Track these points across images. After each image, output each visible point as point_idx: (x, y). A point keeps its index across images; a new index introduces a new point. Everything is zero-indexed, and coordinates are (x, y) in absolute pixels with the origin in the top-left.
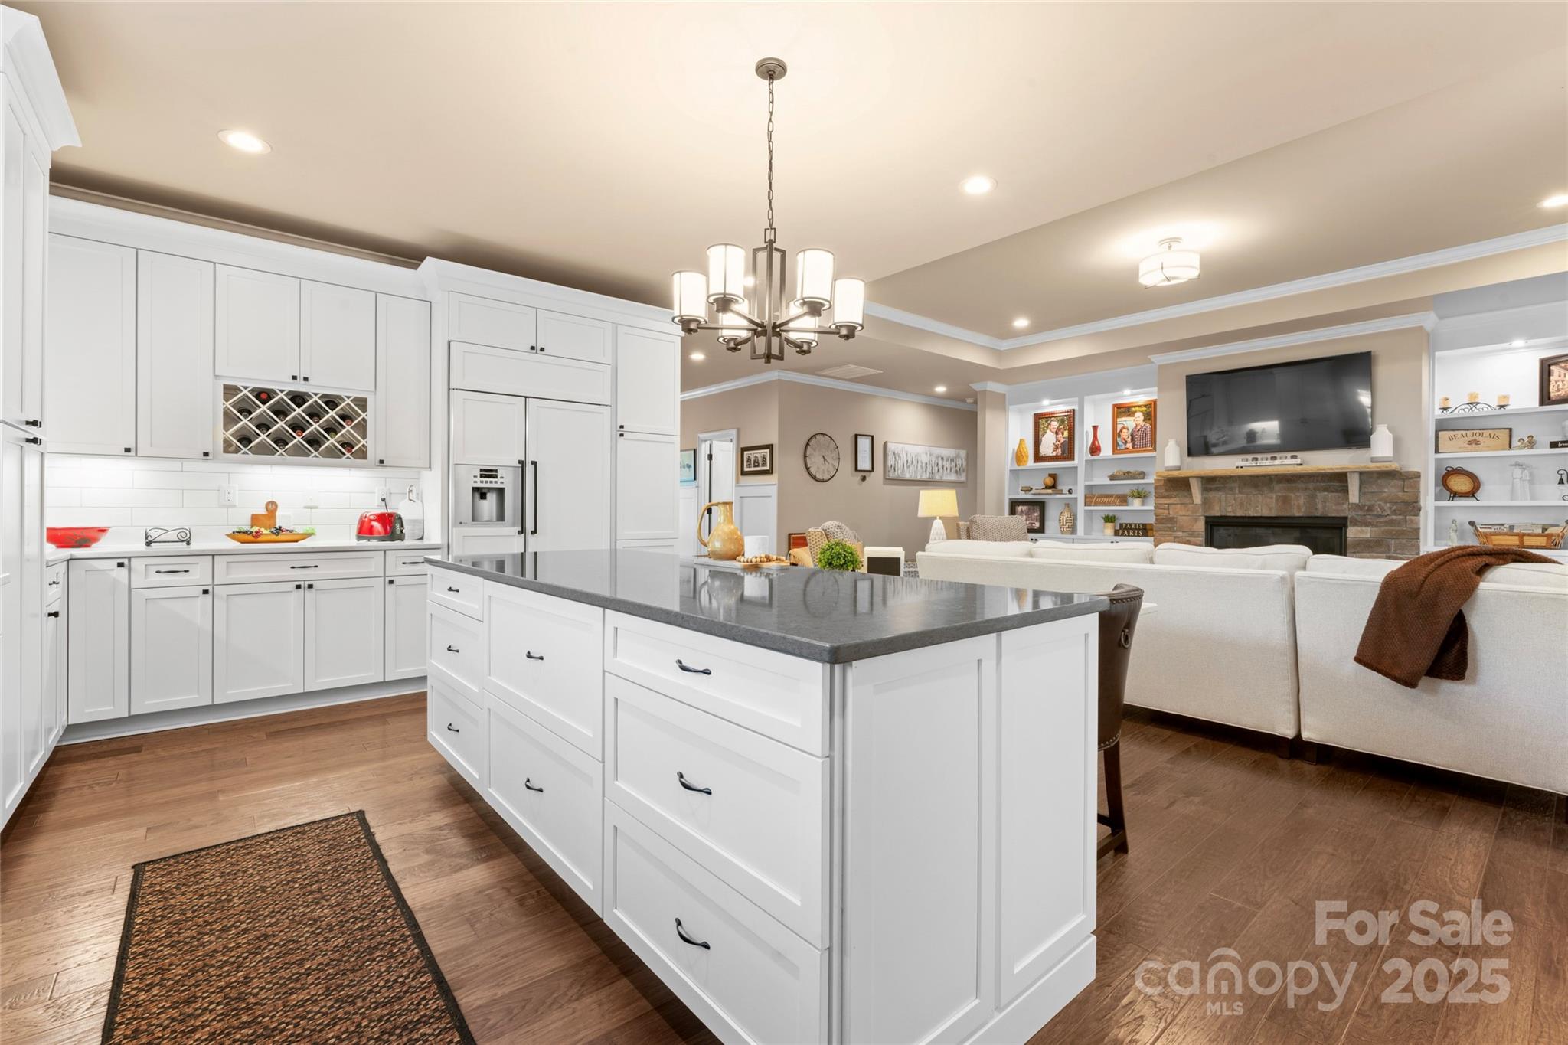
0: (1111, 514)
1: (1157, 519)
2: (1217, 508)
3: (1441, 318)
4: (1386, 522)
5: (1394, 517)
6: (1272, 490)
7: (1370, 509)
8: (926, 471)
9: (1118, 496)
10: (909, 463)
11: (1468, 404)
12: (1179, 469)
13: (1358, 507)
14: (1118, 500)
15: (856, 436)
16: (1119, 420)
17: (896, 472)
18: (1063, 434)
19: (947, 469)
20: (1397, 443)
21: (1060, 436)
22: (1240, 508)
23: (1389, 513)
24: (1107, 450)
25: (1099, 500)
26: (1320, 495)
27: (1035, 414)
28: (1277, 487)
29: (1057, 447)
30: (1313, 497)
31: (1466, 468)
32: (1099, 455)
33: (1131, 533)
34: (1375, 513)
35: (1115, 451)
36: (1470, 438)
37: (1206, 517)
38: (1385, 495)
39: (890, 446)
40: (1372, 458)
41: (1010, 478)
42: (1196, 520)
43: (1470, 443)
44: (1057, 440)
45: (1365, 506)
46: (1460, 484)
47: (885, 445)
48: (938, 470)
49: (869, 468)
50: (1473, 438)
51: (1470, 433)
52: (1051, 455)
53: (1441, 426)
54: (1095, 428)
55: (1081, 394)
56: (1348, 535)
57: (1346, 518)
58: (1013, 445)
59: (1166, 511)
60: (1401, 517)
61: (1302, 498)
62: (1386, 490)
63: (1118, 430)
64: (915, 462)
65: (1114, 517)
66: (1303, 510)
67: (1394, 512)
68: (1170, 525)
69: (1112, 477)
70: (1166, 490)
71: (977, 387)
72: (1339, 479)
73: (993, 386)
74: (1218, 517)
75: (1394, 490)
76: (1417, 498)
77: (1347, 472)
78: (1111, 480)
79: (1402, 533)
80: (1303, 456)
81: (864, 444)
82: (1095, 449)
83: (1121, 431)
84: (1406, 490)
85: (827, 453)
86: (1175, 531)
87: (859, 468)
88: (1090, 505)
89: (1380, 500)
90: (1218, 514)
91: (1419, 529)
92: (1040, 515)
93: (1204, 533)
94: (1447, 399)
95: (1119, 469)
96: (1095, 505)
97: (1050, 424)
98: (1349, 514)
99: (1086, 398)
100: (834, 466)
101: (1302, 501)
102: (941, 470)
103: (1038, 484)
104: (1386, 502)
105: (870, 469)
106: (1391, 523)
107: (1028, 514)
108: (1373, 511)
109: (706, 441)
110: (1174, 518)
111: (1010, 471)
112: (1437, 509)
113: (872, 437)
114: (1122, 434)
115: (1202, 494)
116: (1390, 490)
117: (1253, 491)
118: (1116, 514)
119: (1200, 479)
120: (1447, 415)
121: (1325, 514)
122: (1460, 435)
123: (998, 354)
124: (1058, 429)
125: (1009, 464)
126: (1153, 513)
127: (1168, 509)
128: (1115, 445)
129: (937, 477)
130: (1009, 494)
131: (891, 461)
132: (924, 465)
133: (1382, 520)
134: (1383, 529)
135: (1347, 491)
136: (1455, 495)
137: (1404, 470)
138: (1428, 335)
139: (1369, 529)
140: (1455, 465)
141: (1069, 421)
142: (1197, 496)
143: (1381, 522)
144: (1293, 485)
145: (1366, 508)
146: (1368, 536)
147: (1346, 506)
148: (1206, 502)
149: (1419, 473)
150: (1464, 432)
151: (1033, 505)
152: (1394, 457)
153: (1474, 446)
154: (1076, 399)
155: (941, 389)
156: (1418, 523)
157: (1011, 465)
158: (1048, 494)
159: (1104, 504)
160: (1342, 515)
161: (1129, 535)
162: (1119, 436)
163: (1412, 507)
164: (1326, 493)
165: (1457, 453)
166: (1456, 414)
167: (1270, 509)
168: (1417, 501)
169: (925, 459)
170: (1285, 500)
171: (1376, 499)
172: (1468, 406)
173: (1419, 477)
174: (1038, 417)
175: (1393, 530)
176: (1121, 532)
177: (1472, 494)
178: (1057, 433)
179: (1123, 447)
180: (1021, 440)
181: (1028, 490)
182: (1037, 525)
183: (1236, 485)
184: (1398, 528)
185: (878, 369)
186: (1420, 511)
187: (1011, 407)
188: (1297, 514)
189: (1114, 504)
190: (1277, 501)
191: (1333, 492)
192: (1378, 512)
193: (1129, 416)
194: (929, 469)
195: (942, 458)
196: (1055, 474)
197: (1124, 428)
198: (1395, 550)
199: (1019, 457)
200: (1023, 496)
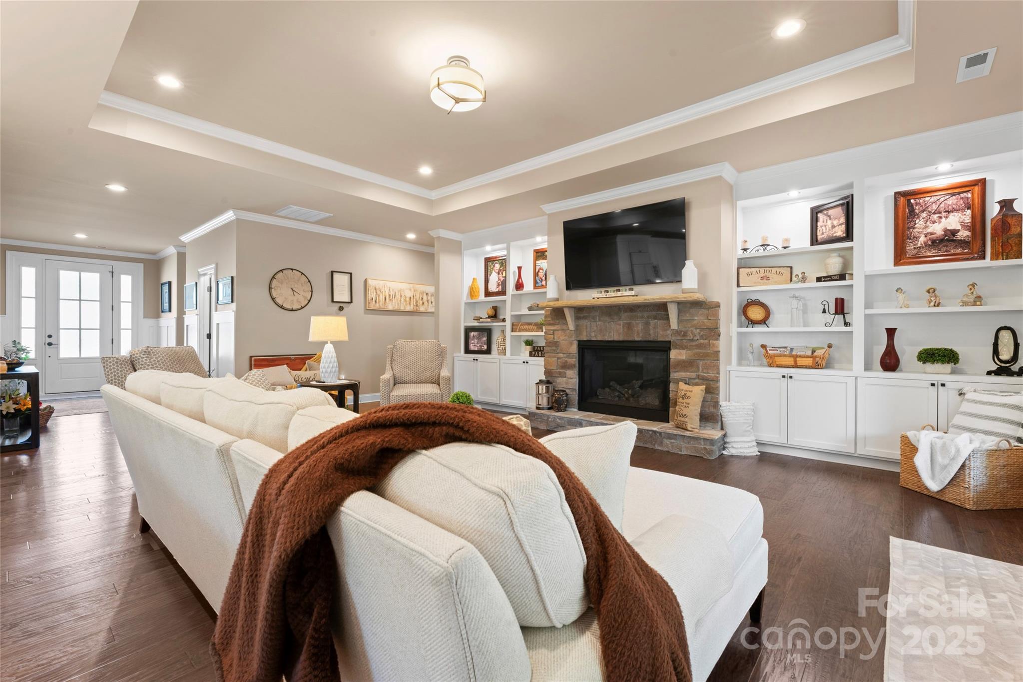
0: (530, 339)
1: (546, 343)
2: (585, 333)
3: (739, 171)
4: (696, 345)
5: (702, 341)
6: (620, 319)
7: (685, 334)
8: (410, 304)
9: (536, 324)
10: (392, 297)
11: (761, 246)
12: (557, 300)
13: (677, 332)
14: (535, 328)
15: (332, 272)
16: (537, 262)
17: (377, 305)
18: (502, 274)
19: (432, 302)
20: (702, 279)
21: (500, 275)
22: (600, 334)
23: (698, 337)
24: (529, 286)
25: (522, 327)
26: (652, 322)
27: (485, 258)
28: (624, 315)
29: (499, 285)
30: (647, 324)
31: (763, 300)
32: (522, 290)
33: (540, 354)
34: (688, 338)
35: (535, 287)
36: (762, 275)
37: (579, 342)
38: (695, 322)
39: (370, 282)
40: (683, 289)
41: (465, 309)
42: (571, 344)
43: (762, 278)
44: (499, 279)
45: (681, 331)
46: (756, 313)
47: (366, 281)
48: (423, 303)
49: (347, 299)
50: (764, 275)
51: (762, 270)
52: (495, 291)
53: (743, 264)
54: (520, 268)
55: (507, 240)
56: (671, 357)
57: (670, 342)
58: (467, 283)
59: (552, 336)
60: (706, 341)
61: (640, 324)
62: (696, 318)
63: (537, 271)
64: (398, 296)
65: (532, 341)
66: (641, 335)
67: (702, 337)
68: (554, 348)
69: (530, 309)
70: (552, 319)
71: (433, 233)
72: (661, 308)
73: (444, 233)
74: (585, 341)
75: (702, 318)
76: (717, 325)
77: (667, 302)
78: (529, 310)
79: (707, 355)
80: (637, 289)
81: (341, 281)
82: (519, 286)
83: (539, 271)
84: (709, 318)
85: (296, 286)
86: (558, 353)
87: (335, 300)
88: (516, 332)
89: (692, 326)
90: (585, 339)
91: (719, 351)
92: (487, 340)
93: (577, 355)
94: (746, 242)
95: (534, 302)
96: (519, 331)
97: (494, 266)
98: (672, 339)
99: (512, 244)
100: (305, 298)
101: (640, 327)
102: (426, 303)
103: (484, 313)
104: (696, 329)
105: (350, 301)
106: (699, 346)
107: (479, 338)
108: (687, 336)
109: (205, 275)
110: (557, 342)
111: (465, 303)
112: (739, 334)
113: (351, 274)
114: (539, 274)
115: (575, 322)
116: (699, 317)
117: (607, 319)
118: (534, 339)
119: (573, 309)
120: (747, 254)
121: (656, 339)
122: (754, 272)
123: (430, 203)
124: (500, 270)
125: (465, 298)
126: (543, 338)
127: (554, 334)
128: (535, 282)
129: (422, 309)
130: (465, 323)
131: (371, 294)
132: (408, 299)
133: (694, 344)
134: (694, 351)
135: (668, 319)
136: (753, 323)
137: (708, 300)
138: (731, 187)
139: (685, 351)
140: (754, 297)
141: (504, 263)
142: (571, 324)
143: (692, 346)
144: (634, 314)
145: (682, 333)
146: (684, 357)
147: (669, 332)
148: (578, 328)
149: (718, 303)
150: (758, 270)
151: (482, 332)
152: (698, 288)
153: (765, 281)
154: (505, 245)
155: (411, 236)
156: (717, 347)
157: (467, 299)
158: (487, 322)
159: (526, 330)
160: (667, 339)
161: (538, 356)
162: (538, 275)
163: (713, 332)
164: (656, 321)
165: (754, 287)
166: (754, 254)
167: (619, 334)
168: (716, 328)
169: (409, 294)
170: (629, 326)
171: (689, 326)
172: (761, 247)
173: (719, 306)
174: (488, 260)
175: (701, 353)
176: (533, 353)
177: (763, 322)
178: (499, 274)
179: (540, 284)
180: (474, 279)
181: (478, 319)
182: (485, 347)
183: (597, 314)
184: (704, 351)
185: (329, 213)
186: (719, 336)
187: (465, 252)
188: (637, 339)
189: (533, 330)
190: (623, 327)
191: (660, 320)
192: (690, 336)
193: (544, 259)
194: (413, 302)
195: (427, 294)
196: (497, 307)
197: (540, 269)
198: (703, 370)
199: (472, 292)
200: (476, 324)
